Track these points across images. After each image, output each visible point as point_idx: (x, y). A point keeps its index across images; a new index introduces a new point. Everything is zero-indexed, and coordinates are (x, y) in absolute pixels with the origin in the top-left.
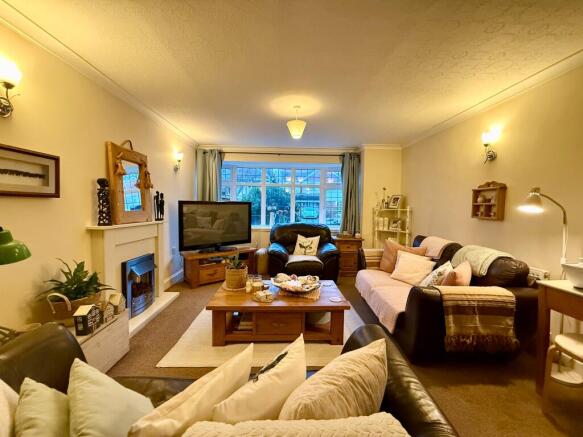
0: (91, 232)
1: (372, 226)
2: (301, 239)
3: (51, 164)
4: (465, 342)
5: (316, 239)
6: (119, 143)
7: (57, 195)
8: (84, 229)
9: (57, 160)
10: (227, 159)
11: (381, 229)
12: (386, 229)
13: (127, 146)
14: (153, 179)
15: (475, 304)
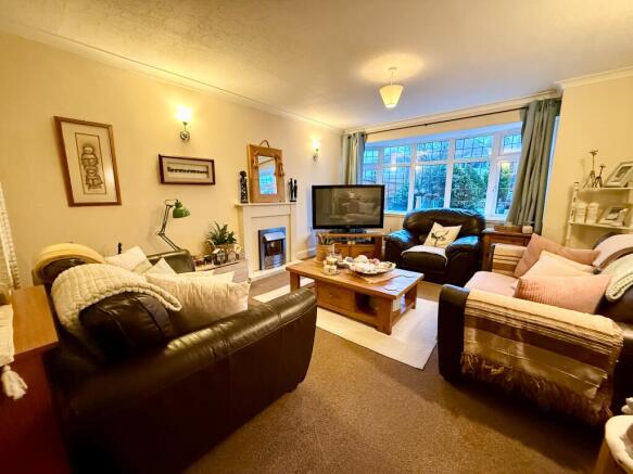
0: (237, 207)
1: (565, 216)
2: (437, 228)
3: (210, 164)
4: (489, 371)
5: (456, 230)
6: (257, 144)
7: (214, 183)
8: (232, 205)
9: (212, 162)
10: (370, 140)
11: (580, 221)
12: (591, 222)
13: (265, 145)
14: (285, 169)
15: (519, 326)
